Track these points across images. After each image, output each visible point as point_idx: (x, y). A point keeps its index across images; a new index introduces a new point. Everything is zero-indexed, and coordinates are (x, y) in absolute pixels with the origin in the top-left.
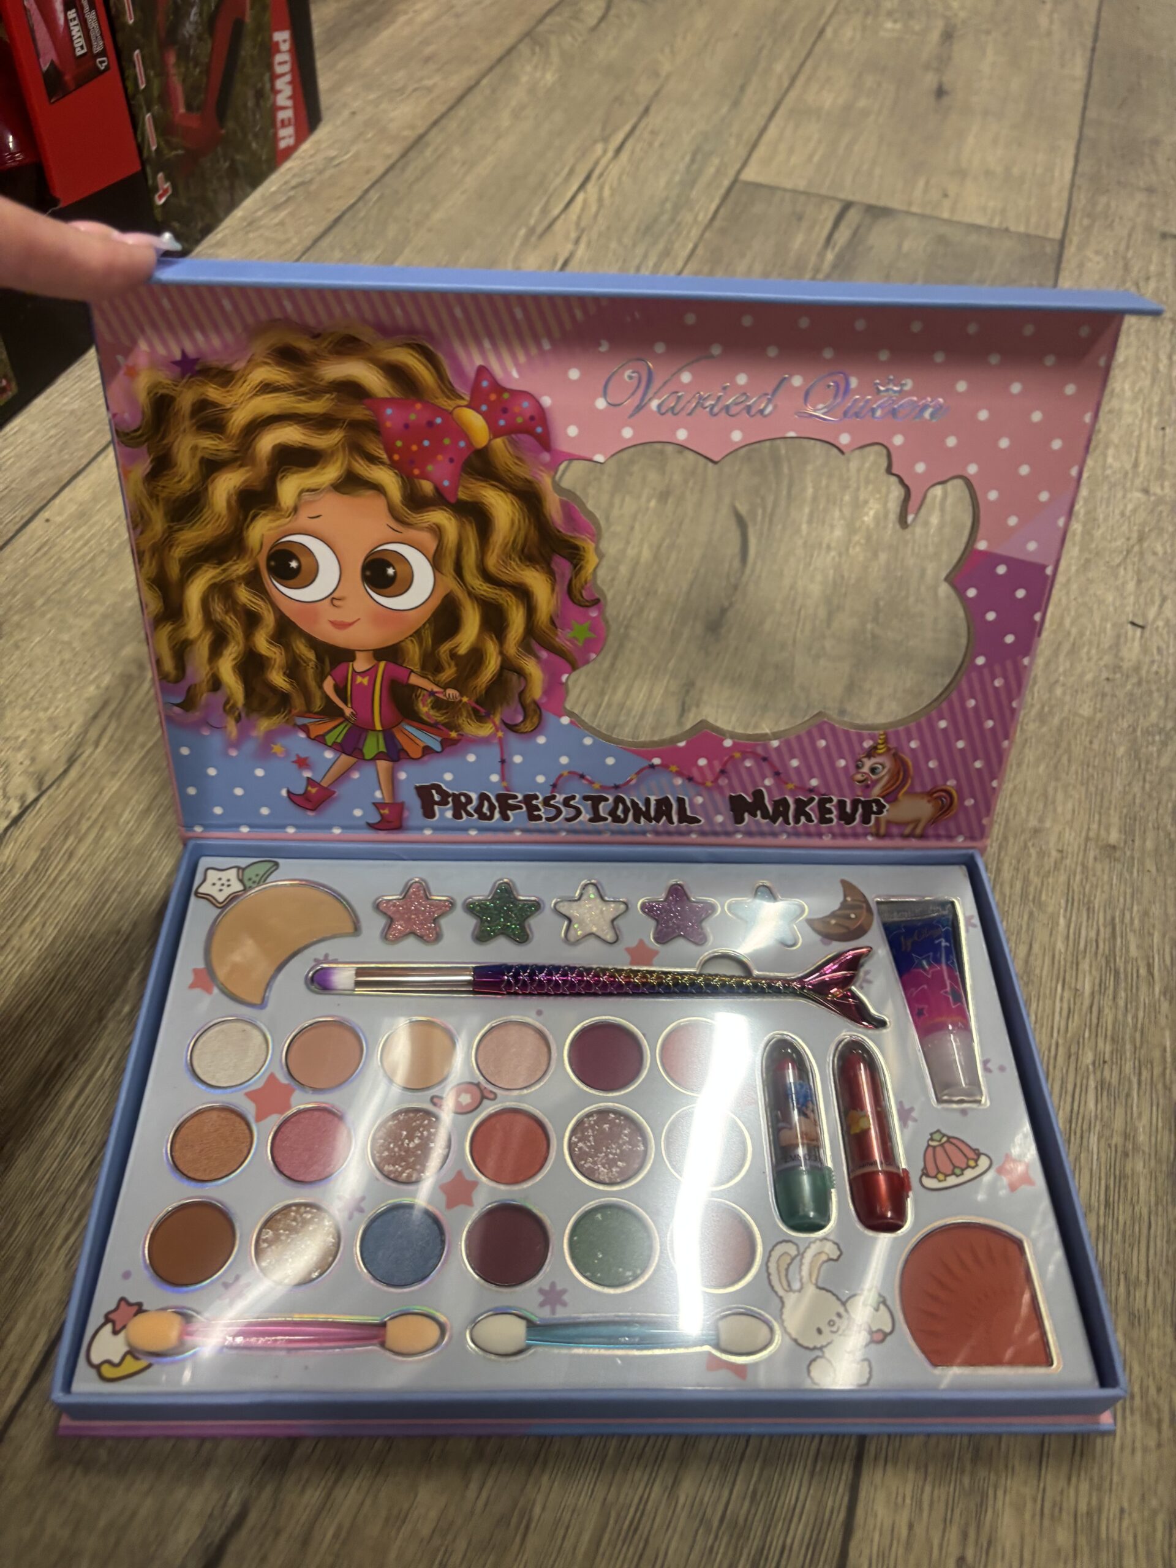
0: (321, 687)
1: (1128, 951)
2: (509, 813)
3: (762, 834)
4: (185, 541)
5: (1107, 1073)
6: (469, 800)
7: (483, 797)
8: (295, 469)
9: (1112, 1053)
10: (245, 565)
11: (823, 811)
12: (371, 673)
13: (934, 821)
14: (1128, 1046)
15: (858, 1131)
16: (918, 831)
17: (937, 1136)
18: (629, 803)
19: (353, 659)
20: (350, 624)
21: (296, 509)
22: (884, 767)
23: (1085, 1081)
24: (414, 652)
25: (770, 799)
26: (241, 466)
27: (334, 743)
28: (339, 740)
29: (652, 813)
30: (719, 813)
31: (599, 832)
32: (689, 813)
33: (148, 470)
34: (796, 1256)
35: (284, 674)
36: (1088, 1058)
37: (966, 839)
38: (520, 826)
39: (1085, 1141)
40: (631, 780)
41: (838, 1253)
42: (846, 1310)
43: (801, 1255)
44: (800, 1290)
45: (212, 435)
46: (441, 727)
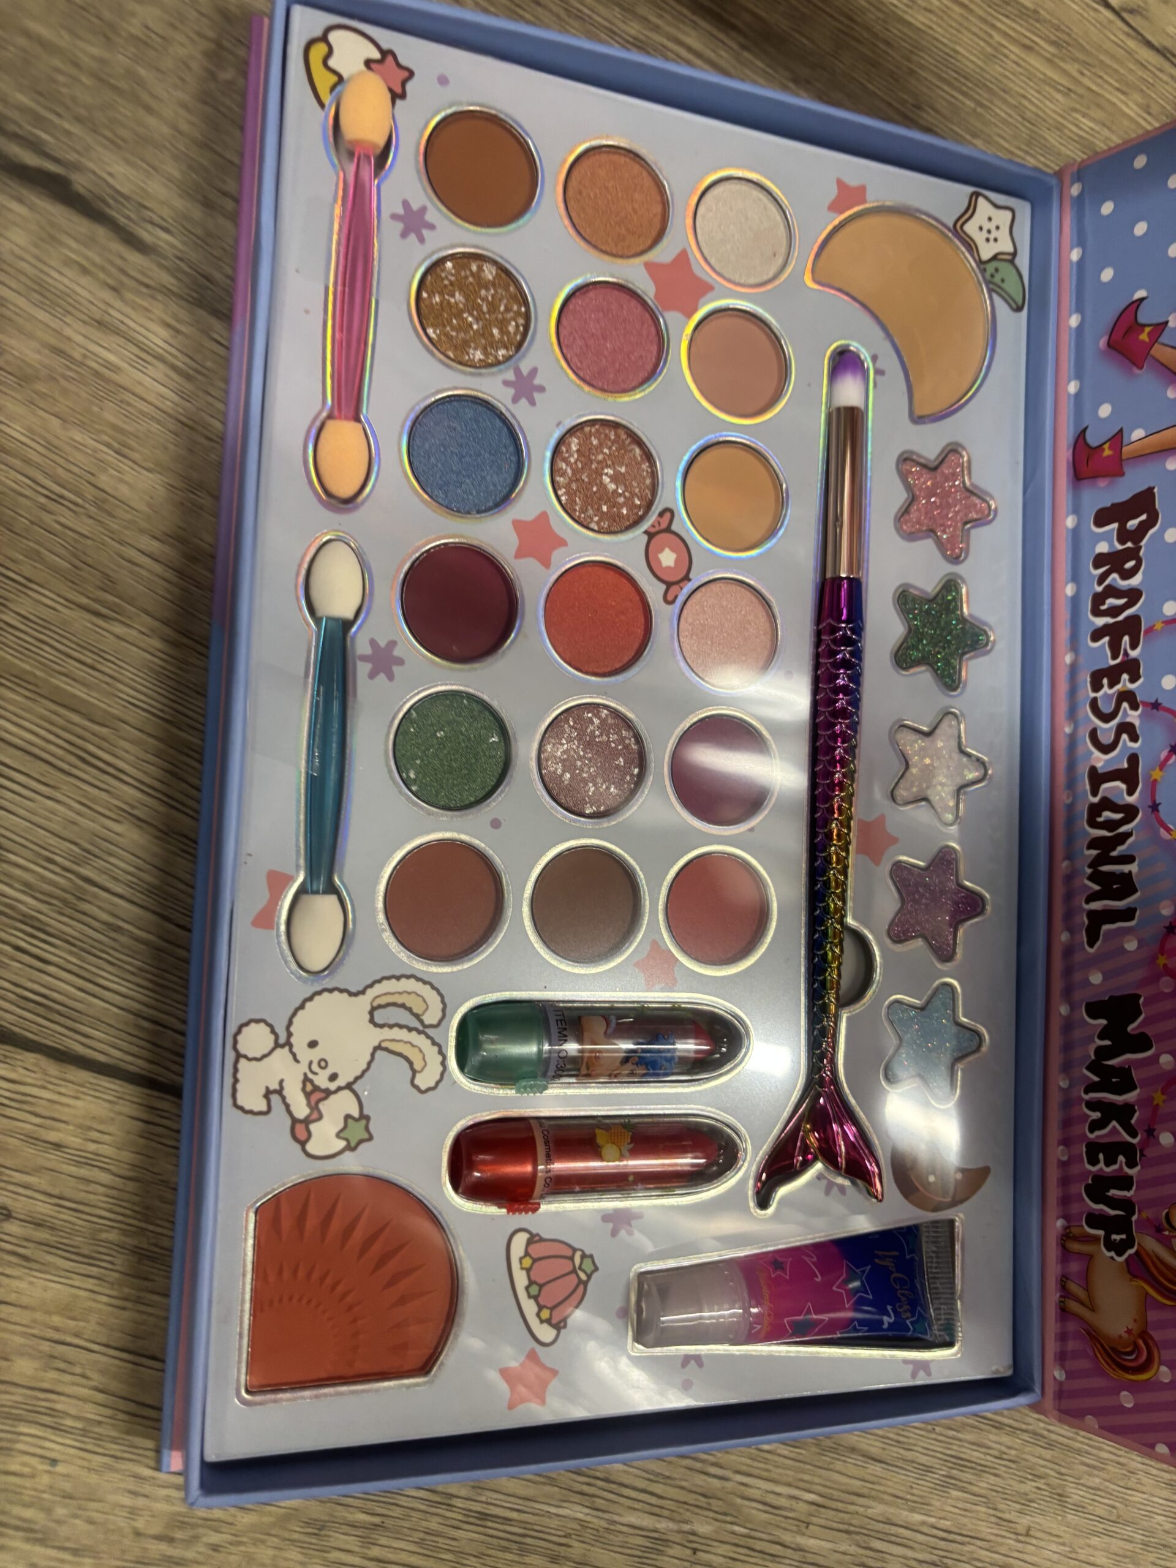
2: (1106, 639)
3: (1068, 1047)
5: (676, 1551)
6: (1127, 575)
7: (1134, 595)
11: (1111, 1151)
13: (1093, 1335)
15: (600, 1141)
16: (1073, 1306)
17: (588, 1266)
18: (1124, 829)
23: (666, 1513)
25: (1128, 1061)
29: (1104, 869)
30: (1105, 978)
31: (1072, 784)
32: (1106, 927)
34: (421, 1022)
36: (703, 1524)
37: (1061, 1383)
38: (1082, 660)
39: (578, 1498)
40: (1168, 830)
41: (423, 1088)
42: (339, 1089)
43: (423, 1030)
44: (372, 1021)
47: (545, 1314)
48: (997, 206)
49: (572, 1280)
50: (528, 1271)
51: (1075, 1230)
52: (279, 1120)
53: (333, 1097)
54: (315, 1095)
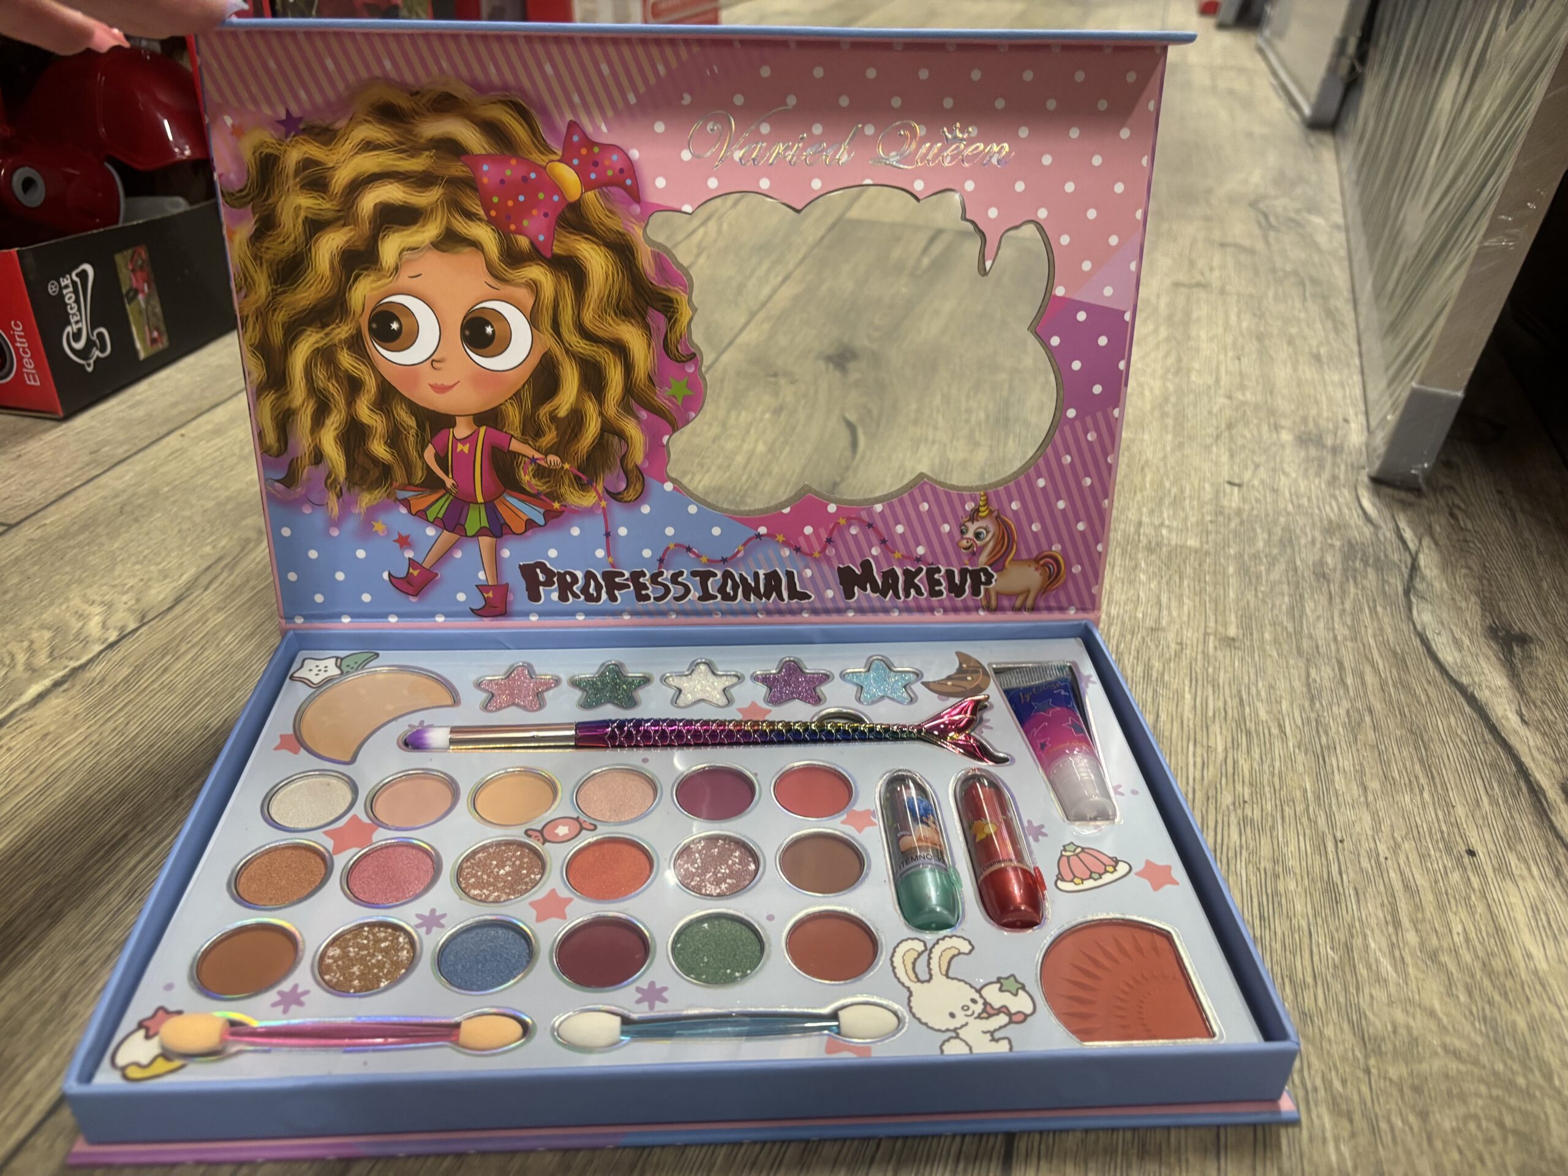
0: (421, 456)
1: (1257, 715)
2: (616, 592)
3: (874, 611)
4: (288, 305)
5: (1248, 811)
6: (575, 579)
7: (589, 576)
8: (396, 227)
9: (1251, 795)
10: (347, 328)
11: (933, 583)
12: (471, 439)
13: (1044, 590)
14: (1267, 789)
15: (983, 836)
16: (1029, 602)
17: (1070, 848)
18: (738, 579)
19: (453, 425)
20: (453, 386)
21: (397, 269)
22: (988, 532)
24: (514, 416)
25: (878, 571)
26: (344, 225)
27: (436, 518)
28: (440, 515)
29: (762, 590)
30: (830, 588)
31: (709, 613)
32: (798, 589)
33: (252, 231)
34: (923, 952)
35: (386, 443)
36: (1227, 799)
37: (1077, 609)
38: (629, 608)
39: (1232, 867)
40: (738, 552)
41: (970, 947)
42: (981, 996)
43: (929, 950)
44: (929, 981)
45: (315, 194)
46: (543, 497)
47: (1110, 869)
48: (302, 666)
49: (1082, 855)
50: (1083, 880)
51: (984, 603)
52: (1012, 1031)
53: (988, 1000)
54: (989, 1011)
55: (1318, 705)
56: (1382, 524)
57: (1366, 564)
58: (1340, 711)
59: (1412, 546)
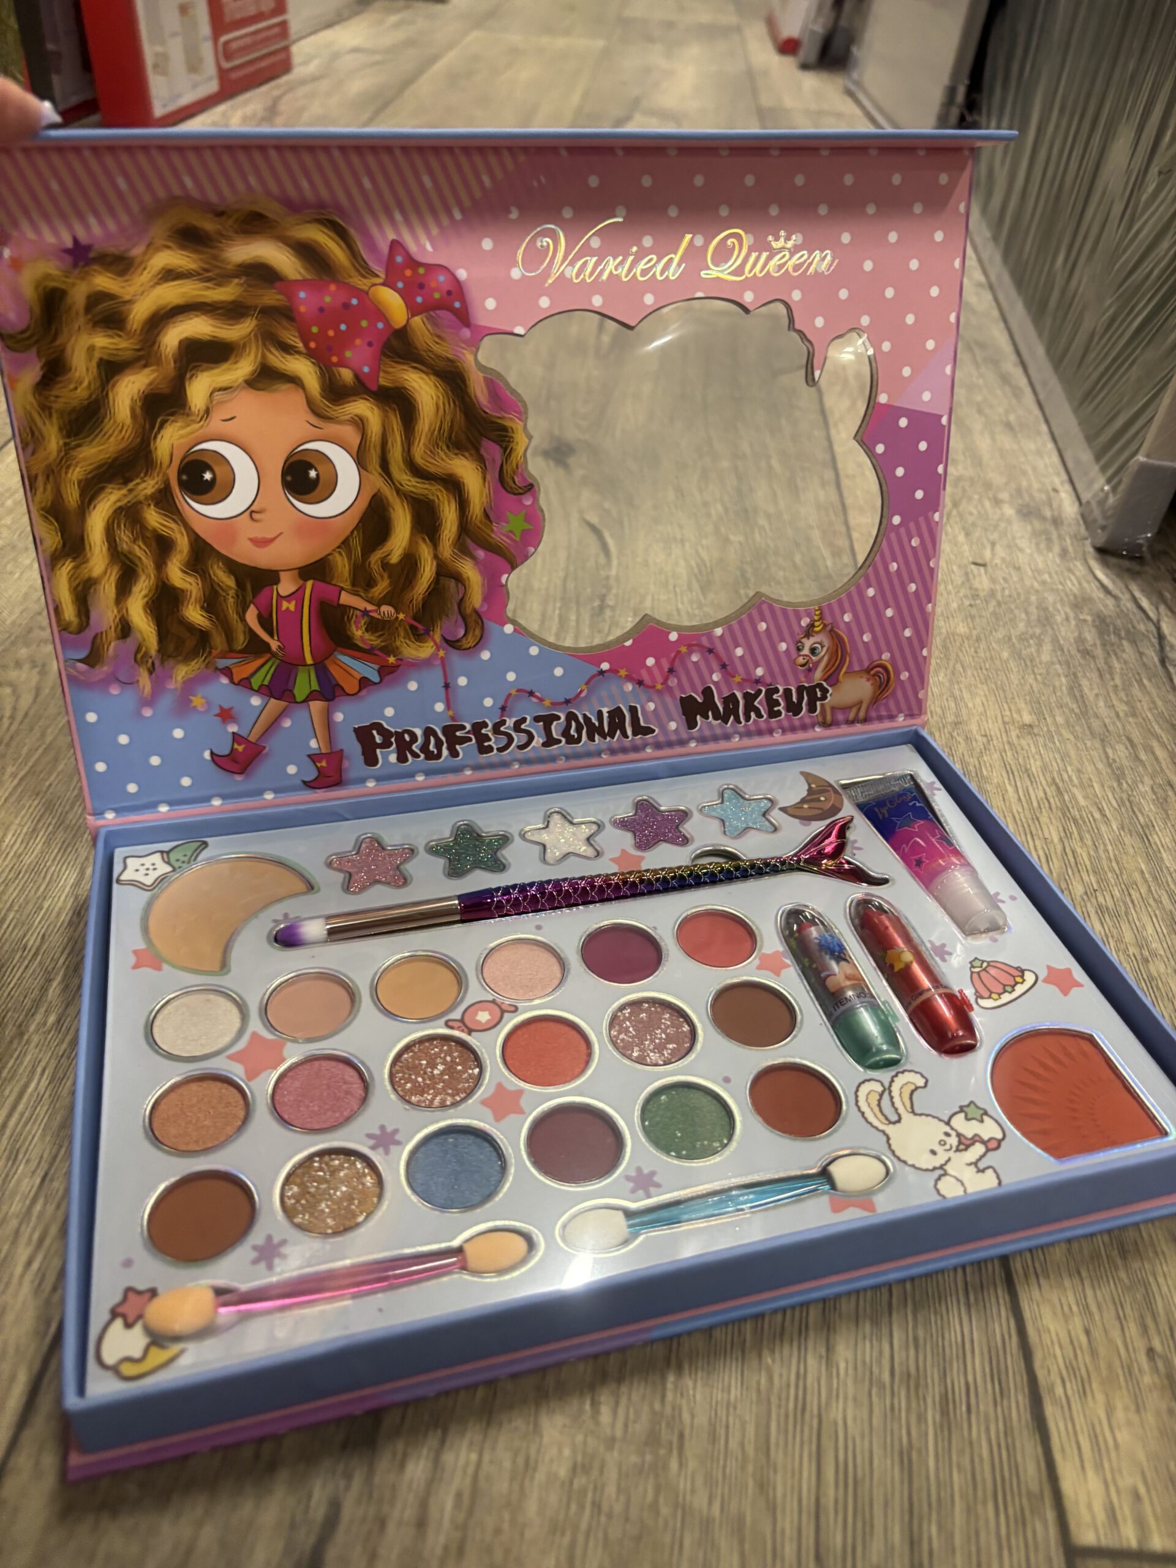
0: (243, 619)
1: (1077, 802)
2: (458, 747)
3: (715, 738)
4: (84, 459)
5: (1101, 899)
6: (414, 738)
7: (429, 732)
8: (205, 365)
9: (1098, 882)
10: (152, 482)
11: (772, 703)
12: (297, 595)
13: (875, 700)
14: (1110, 875)
15: (902, 966)
16: (862, 715)
17: (977, 963)
18: (582, 721)
19: (277, 581)
20: (271, 541)
21: (207, 412)
22: (822, 647)
24: (342, 566)
25: (719, 698)
26: (145, 366)
27: (262, 686)
28: (266, 683)
29: (606, 729)
30: (673, 720)
31: (553, 759)
32: (642, 723)
33: (38, 379)
34: (883, 1092)
35: (202, 608)
37: (906, 716)
40: (581, 692)
42: (952, 1129)
43: (888, 1090)
44: (899, 1121)
45: (110, 332)
46: (378, 652)
47: (1019, 979)
48: (125, 867)
49: (989, 970)
50: (999, 994)
51: (820, 719)
53: (960, 1131)
54: (965, 1143)
55: (1125, 785)
56: (1120, 595)
57: (1120, 638)
58: (1145, 788)
59: (1152, 615)
